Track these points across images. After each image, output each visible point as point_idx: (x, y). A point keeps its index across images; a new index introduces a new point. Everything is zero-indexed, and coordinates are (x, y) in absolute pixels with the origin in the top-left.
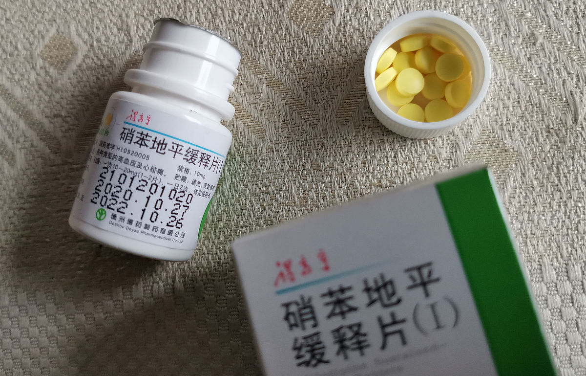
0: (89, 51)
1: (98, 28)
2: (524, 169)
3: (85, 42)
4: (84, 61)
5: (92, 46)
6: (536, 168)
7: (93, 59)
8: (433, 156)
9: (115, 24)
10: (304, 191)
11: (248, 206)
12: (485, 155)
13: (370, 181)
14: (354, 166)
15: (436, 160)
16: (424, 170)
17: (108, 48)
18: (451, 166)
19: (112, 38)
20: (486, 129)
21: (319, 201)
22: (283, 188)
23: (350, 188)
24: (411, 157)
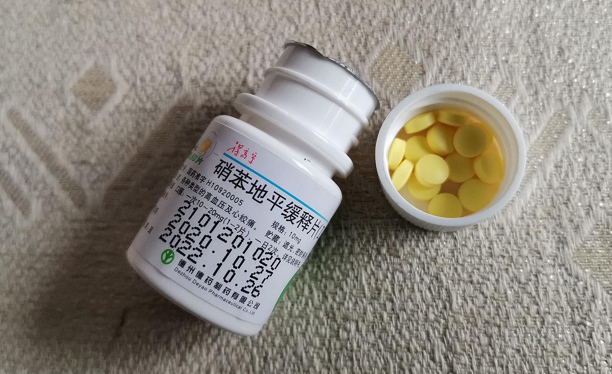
0: (130, 90)
1: (143, 65)
3: (127, 80)
4: (123, 101)
5: (134, 85)
7: (134, 101)
8: (535, 251)
9: (164, 62)
10: (377, 280)
11: (306, 292)
12: (597, 255)
13: (459, 275)
14: (440, 255)
15: (538, 255)
16: (524, 267)
17: (154, 89)
18: (556, 264)
19: (159, 78)
20: (600, 223)
21: (394, 294)
22: (350, 273)
23: (434, 282)
24: (509, 249)
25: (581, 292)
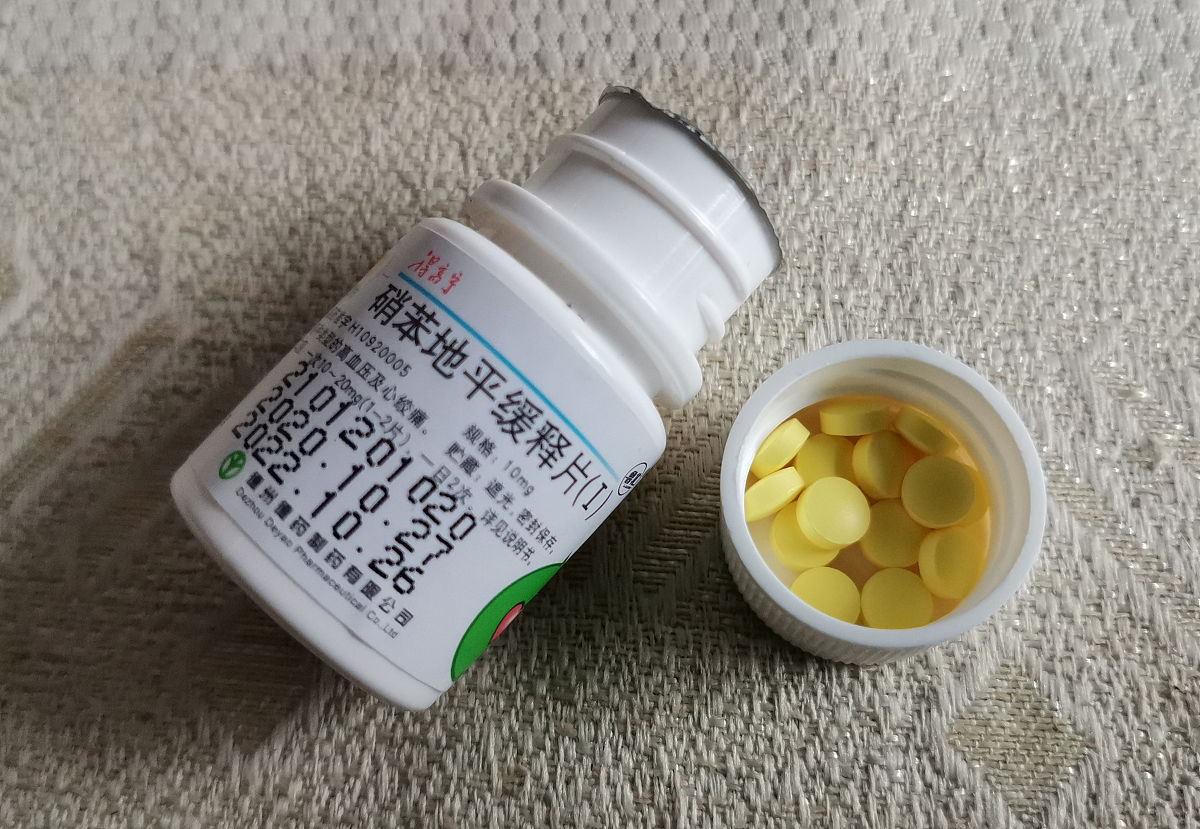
0: (48, 294)
1: (83, 244)
2: (1098, 783)
3: (44, 272)
4: (29, 314)
5: (57, 284)
6: (1127, 784)
7: (51, 318)
8: (868, 714)
9: (126, 241)
10: (520, 753)
11: (366, 768)
12: (1001, 732)
13: (698, 755)
14: (661, 705)
15: (874, 724)
16: (841, 747)
17: (97, 296)
18: (912, 747)
19: (112, 274)
20: (1011, 663)
21: (555, 787)
22: (465, 733)
23: (644, 766)
24: (813, 707)
25: (962, 812)
